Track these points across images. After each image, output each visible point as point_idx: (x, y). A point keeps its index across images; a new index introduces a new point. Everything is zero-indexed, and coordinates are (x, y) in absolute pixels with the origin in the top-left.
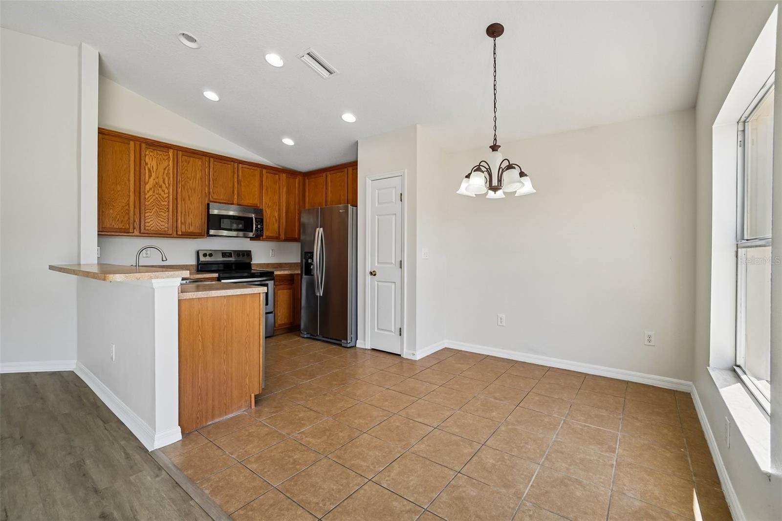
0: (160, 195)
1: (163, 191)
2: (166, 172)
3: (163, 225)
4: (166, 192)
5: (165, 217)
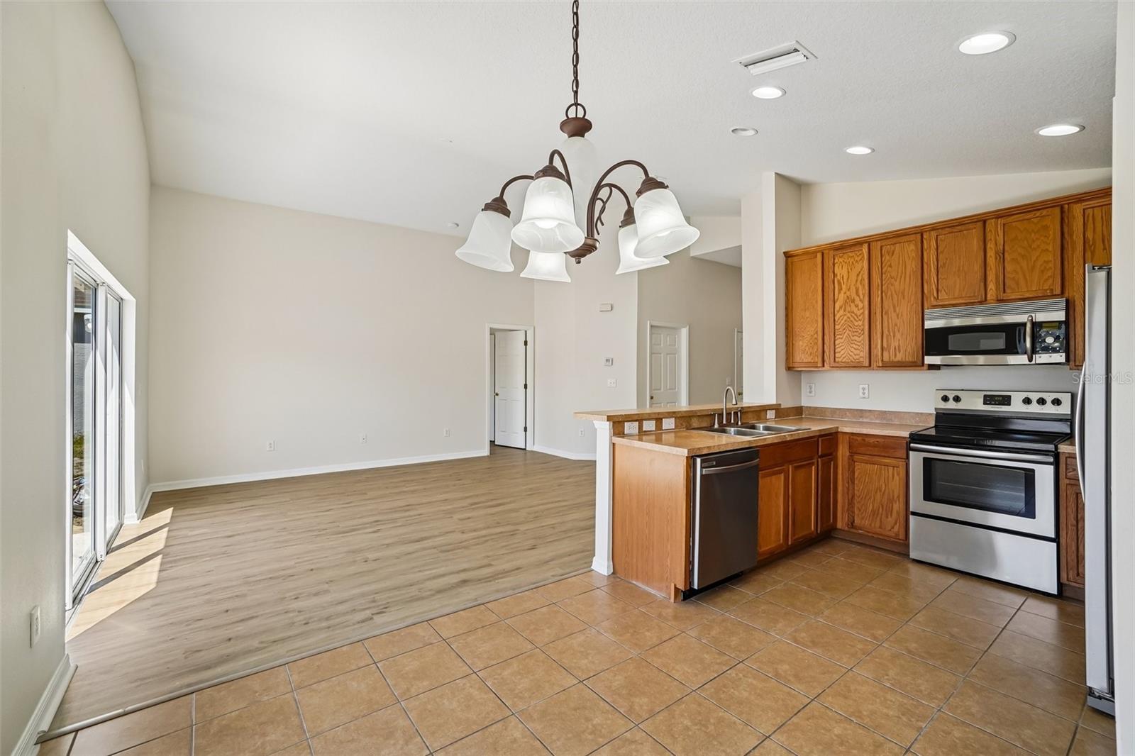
0: (853, 312)
1: (857, 306)
2: (860, 278)
3: (857, 354)
4: (860, 307)
5: (860, 342)
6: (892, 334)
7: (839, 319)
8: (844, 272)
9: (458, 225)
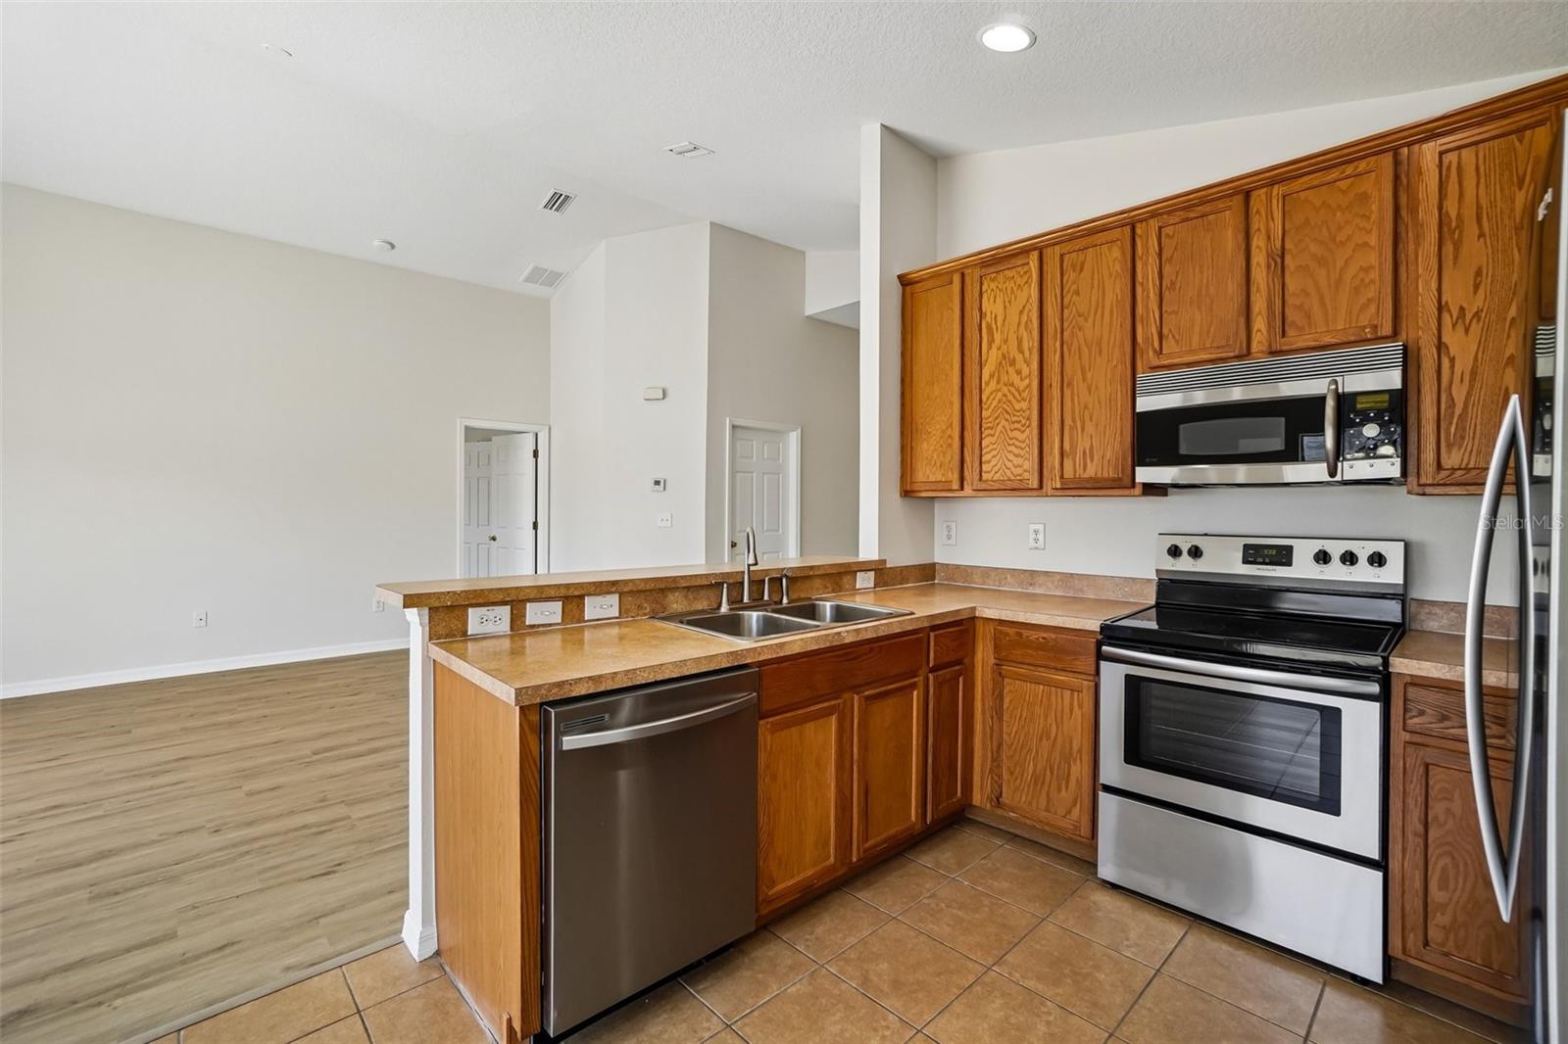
0: (1012, 385)
1: (1019, 372)
2: (1024, 318)
3: (1019, 466)
4: (1024, 375)
5: (1024, 442)
6: (1079, 424)
7: (988, 398)
8: (998, 308)
9: (393, 246)
